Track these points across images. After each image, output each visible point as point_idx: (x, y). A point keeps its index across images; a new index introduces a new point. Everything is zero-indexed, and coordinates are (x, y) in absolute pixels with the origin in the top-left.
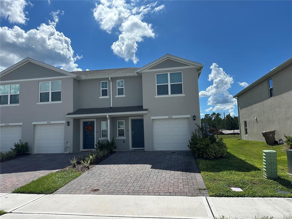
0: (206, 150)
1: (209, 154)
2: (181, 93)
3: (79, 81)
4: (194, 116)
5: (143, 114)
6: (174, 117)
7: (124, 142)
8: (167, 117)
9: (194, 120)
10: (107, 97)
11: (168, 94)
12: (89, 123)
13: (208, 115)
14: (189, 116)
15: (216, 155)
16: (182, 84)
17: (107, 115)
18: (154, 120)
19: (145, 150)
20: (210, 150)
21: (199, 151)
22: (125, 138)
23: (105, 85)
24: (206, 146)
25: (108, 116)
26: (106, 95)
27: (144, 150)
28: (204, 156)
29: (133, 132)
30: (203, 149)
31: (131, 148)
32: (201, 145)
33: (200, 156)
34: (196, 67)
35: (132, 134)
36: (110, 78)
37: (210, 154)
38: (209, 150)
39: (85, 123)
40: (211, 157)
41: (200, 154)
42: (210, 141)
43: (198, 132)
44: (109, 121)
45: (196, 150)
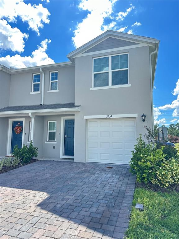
0: (156, 171)
1: (161, 179)
2: (127, 83)
3: (11, 75)
4: (144, 116)
5: (74, 112)
6: (114, 116)
7: (54, 147)
8: (105, 116)
9: (144, 120)
10: (39, 92)
11: (107, 85)
12: (19, 123)
13: (172, 125)
14: (135, 115)
15: (175, 181)
16: (127, 70)
17: (30, 112)
18: (89, 121)
19: (75, 161)
20: (163, 173)
21: (142, 174)
22: (56, 143)
23: (37, 79)
24: (157, 164)
25: (30, 115)
26: (38, 90)
27: (73, 159)
28: (152, 181)
29: (66, 136)
30: (151, 168)
31: (62, 156)
32: (147, 161)
33: (144, 181)
34: (148, 45)
35: (65, 138)
36: (41, 69)
37: (164, 180)
38: (161, 173)
39: (15, 123)
40: (166, 186)
41: (144, 178)
42: (164, 155)
43: (148, 139)
44: (33, 120)
45: (138, 171)
